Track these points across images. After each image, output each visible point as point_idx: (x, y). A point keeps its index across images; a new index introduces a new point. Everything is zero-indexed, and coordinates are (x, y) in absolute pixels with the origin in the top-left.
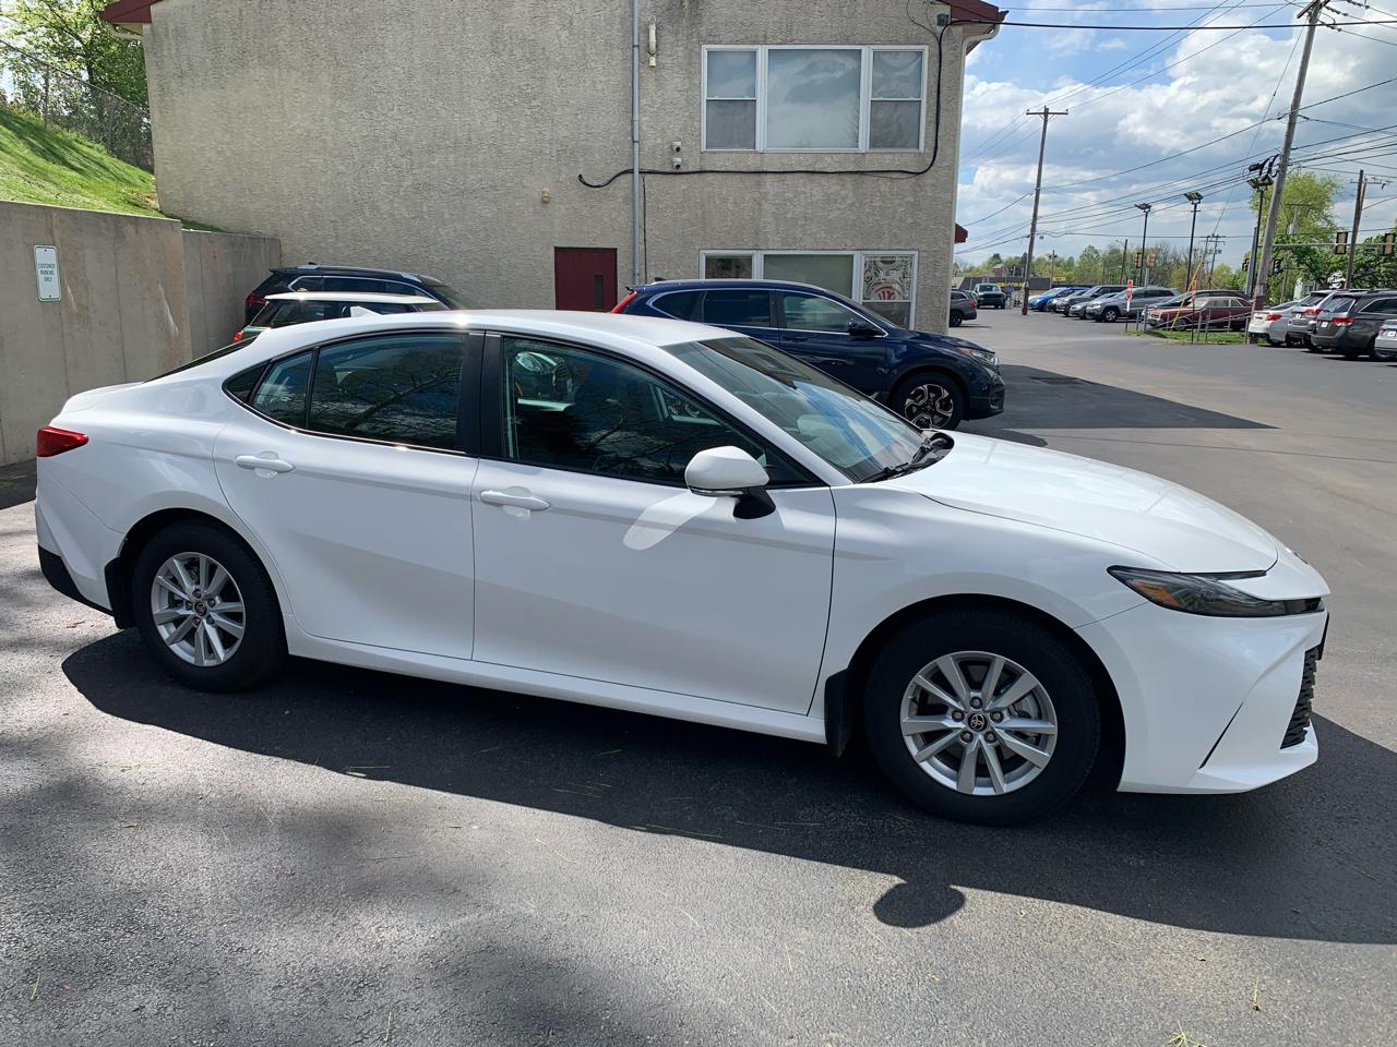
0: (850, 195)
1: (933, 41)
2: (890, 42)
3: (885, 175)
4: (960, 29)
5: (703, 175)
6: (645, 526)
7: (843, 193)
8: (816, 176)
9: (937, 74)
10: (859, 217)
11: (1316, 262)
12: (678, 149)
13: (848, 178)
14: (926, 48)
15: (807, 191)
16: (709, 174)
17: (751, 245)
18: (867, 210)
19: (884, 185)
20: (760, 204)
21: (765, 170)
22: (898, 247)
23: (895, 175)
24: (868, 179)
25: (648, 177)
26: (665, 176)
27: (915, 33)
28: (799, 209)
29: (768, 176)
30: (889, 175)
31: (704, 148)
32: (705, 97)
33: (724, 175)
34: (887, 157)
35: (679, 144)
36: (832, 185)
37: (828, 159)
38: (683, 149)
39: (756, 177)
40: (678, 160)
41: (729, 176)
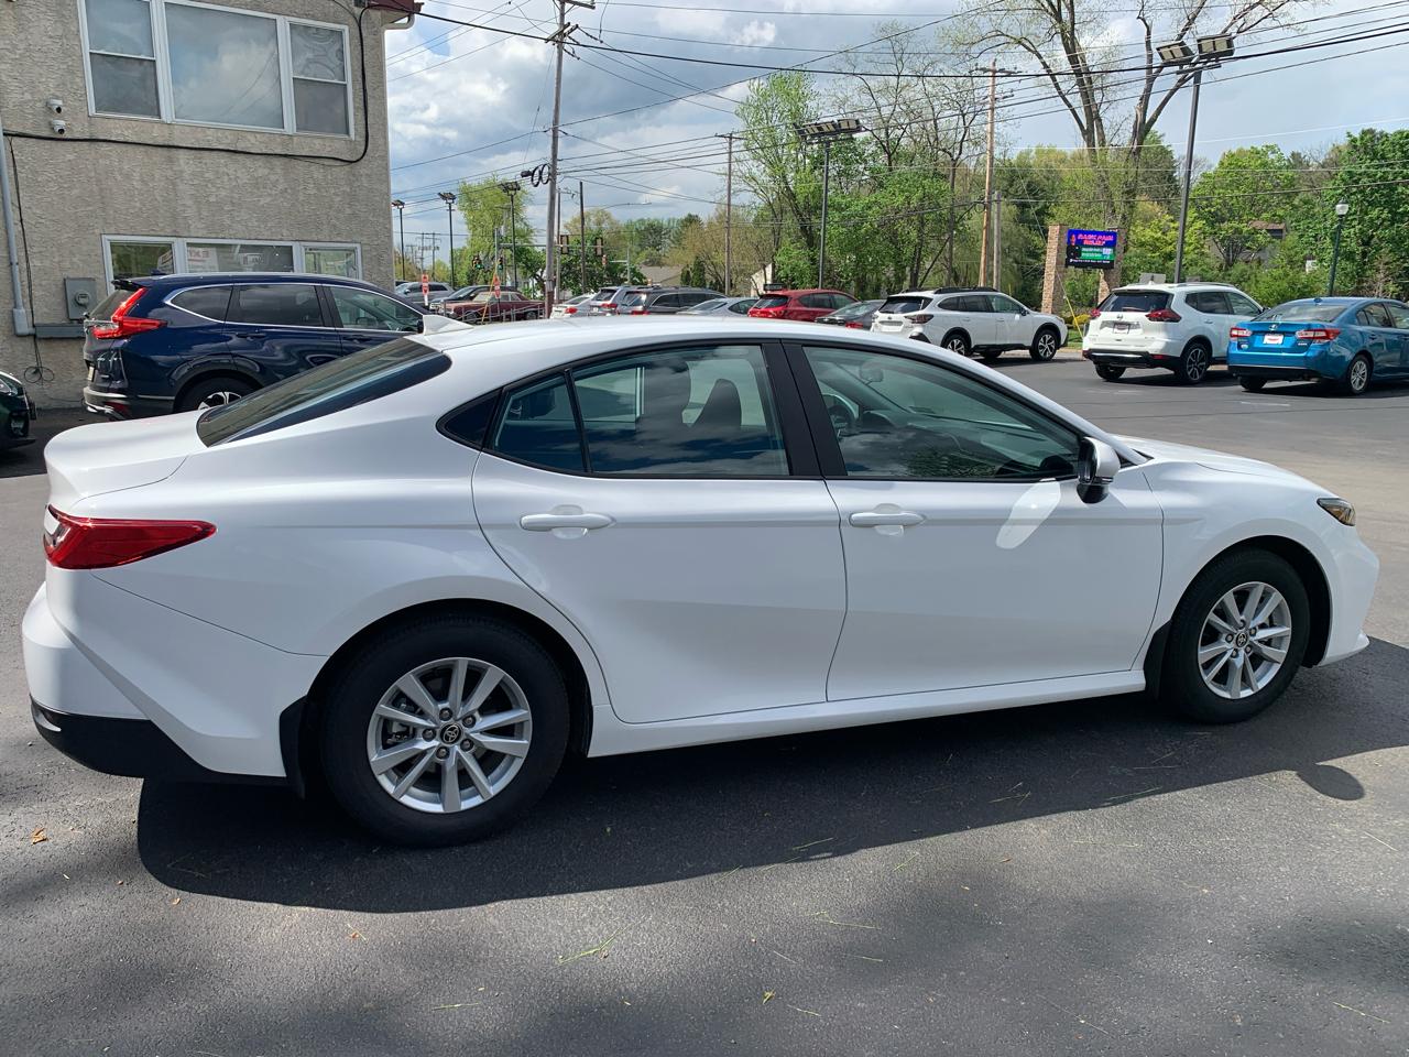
0: (282, 181)
1: (352, 20)
2: (307, 16)
3: (317, 160)
4: (378, 13)
5: (96, 145)
6: (1014, 524)
7: (273, 178)
8: (240, 157)
9: (360, 57)
10: (293, 205)
11: (530, 260)
12: (59, 110)
13: (277, 162)
14: (346, 28)
15: (230, 172)
16: (104, 144)
17: (168, 231)
18: (301, 198)
19: (317, 171)
20: (174, 184)
21: (176, 144)
22: (339, 239)
23: (326, 162)
24: (300, 165)
25: (16, 141)
26: (42, 142)
27: (332, 10)
28: (223, 193)
29: (181, 151)
30: (322, 161)
31: (92, 111)
32: (87, 50)
33: (123, 147)
34: (317, 142)
35: (60, 103)
36: (260, 168)
37: (251, 138)
38: (63, 109)
39: (164, 152)
40: (61, 123)
41: (130, 147)
